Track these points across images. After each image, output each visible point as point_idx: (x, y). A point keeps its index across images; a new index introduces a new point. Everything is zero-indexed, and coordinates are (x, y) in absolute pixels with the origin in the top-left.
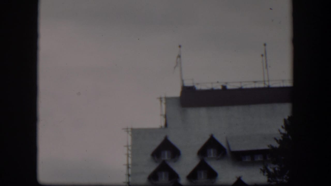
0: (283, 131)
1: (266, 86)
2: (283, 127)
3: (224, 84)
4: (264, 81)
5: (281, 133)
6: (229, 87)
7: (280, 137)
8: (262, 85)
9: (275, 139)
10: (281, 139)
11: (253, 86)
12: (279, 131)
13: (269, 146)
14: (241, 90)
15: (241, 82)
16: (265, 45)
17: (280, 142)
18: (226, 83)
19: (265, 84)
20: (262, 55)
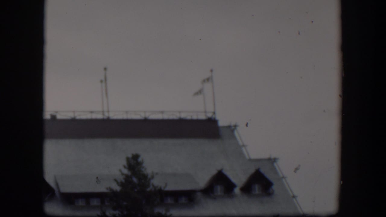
0: (126, 171)
1: (105, 117)
2: (125, 167)
3: (54, 114)
4: (103, 112)
5: (123, 174)
6: (59, 117)
7: (121, 178)
8: (100, 116)
9: (116, 180)
10: (123, 181)
11: (89, 116)
12: (120, 171)
13: (107, 189)
14: (74, 121)
15: (74, 112)
16: (105, 69)
17: (122, 184)
18: (56, 112)
19: (103, 115)
20: (101, 81)
